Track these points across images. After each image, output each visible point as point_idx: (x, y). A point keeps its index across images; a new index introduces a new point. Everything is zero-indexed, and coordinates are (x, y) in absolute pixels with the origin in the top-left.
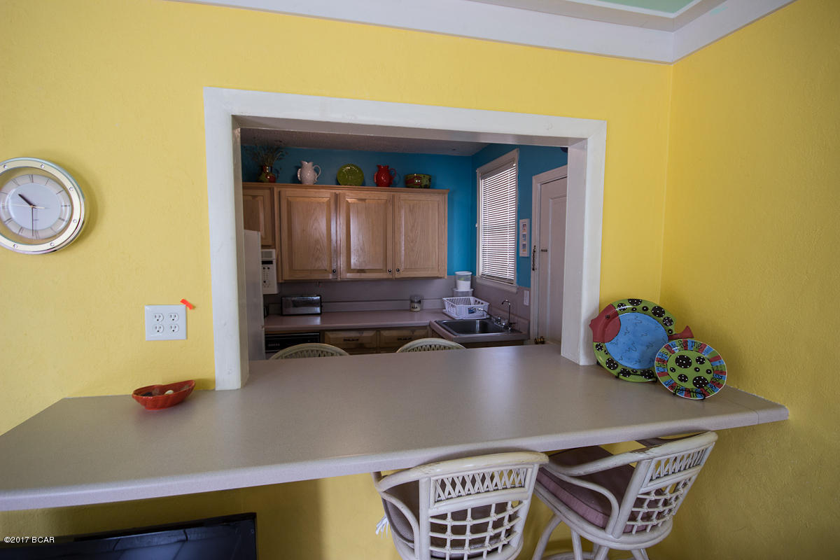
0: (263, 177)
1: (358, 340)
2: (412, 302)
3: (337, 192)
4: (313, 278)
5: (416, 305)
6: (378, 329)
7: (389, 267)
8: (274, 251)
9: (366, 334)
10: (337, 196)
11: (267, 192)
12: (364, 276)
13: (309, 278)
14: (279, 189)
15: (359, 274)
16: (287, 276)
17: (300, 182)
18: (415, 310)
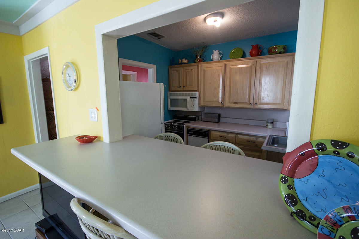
0: (196, 61)
1: (226, 137)
2: (267, 122)
3: (226, 63)
4: (213, 105)
5: (269, 124)
6: (237, 134)
7: (252, 102)
8: (197, 93)
9: (231, 135)
10: (225, 65)
11: (196, 67)
12: (237, 106)
13: (211, 105)
14: (201, 65)
15: (234, 105)
16: (202, 104)
17: (212, 60)
18: (269, 127)
